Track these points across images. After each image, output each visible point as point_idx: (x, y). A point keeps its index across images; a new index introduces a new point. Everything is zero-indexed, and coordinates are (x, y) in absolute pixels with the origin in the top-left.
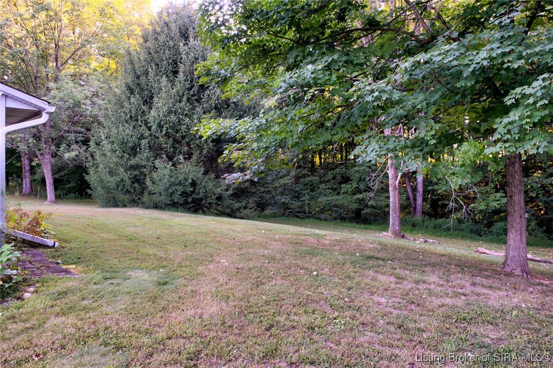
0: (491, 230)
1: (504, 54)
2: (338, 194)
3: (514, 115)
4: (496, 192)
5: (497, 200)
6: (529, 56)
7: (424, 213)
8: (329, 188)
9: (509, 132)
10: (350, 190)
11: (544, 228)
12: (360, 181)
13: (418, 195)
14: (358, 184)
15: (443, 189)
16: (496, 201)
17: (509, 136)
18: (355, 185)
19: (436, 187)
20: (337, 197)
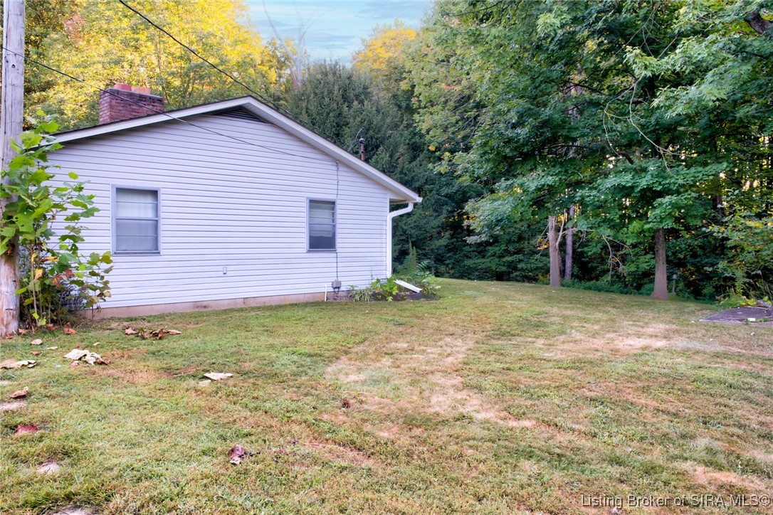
0: (640, 292)
1: (653, 183)
2: (483, 257)
3: (658, 211)
4: (645, 254)
5: (647, 262)
6: (664, 185)
7: (573, 275)
8: (474, 251)
9: (655, 218)
10: (498, 252)
11: (692, 289)
12: (508, 243)
13: (567, 257)
14: (507, 246)
15: (593, 251)
16: (644, 263)
17: (655, 220)
18: (503, 247)
19: (586, 249)
20: (483, 260)
